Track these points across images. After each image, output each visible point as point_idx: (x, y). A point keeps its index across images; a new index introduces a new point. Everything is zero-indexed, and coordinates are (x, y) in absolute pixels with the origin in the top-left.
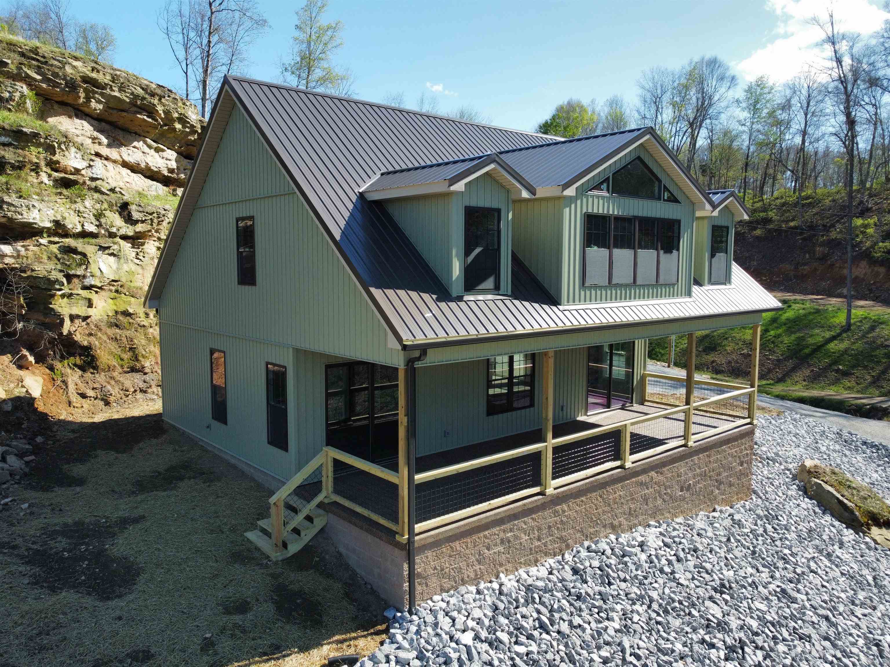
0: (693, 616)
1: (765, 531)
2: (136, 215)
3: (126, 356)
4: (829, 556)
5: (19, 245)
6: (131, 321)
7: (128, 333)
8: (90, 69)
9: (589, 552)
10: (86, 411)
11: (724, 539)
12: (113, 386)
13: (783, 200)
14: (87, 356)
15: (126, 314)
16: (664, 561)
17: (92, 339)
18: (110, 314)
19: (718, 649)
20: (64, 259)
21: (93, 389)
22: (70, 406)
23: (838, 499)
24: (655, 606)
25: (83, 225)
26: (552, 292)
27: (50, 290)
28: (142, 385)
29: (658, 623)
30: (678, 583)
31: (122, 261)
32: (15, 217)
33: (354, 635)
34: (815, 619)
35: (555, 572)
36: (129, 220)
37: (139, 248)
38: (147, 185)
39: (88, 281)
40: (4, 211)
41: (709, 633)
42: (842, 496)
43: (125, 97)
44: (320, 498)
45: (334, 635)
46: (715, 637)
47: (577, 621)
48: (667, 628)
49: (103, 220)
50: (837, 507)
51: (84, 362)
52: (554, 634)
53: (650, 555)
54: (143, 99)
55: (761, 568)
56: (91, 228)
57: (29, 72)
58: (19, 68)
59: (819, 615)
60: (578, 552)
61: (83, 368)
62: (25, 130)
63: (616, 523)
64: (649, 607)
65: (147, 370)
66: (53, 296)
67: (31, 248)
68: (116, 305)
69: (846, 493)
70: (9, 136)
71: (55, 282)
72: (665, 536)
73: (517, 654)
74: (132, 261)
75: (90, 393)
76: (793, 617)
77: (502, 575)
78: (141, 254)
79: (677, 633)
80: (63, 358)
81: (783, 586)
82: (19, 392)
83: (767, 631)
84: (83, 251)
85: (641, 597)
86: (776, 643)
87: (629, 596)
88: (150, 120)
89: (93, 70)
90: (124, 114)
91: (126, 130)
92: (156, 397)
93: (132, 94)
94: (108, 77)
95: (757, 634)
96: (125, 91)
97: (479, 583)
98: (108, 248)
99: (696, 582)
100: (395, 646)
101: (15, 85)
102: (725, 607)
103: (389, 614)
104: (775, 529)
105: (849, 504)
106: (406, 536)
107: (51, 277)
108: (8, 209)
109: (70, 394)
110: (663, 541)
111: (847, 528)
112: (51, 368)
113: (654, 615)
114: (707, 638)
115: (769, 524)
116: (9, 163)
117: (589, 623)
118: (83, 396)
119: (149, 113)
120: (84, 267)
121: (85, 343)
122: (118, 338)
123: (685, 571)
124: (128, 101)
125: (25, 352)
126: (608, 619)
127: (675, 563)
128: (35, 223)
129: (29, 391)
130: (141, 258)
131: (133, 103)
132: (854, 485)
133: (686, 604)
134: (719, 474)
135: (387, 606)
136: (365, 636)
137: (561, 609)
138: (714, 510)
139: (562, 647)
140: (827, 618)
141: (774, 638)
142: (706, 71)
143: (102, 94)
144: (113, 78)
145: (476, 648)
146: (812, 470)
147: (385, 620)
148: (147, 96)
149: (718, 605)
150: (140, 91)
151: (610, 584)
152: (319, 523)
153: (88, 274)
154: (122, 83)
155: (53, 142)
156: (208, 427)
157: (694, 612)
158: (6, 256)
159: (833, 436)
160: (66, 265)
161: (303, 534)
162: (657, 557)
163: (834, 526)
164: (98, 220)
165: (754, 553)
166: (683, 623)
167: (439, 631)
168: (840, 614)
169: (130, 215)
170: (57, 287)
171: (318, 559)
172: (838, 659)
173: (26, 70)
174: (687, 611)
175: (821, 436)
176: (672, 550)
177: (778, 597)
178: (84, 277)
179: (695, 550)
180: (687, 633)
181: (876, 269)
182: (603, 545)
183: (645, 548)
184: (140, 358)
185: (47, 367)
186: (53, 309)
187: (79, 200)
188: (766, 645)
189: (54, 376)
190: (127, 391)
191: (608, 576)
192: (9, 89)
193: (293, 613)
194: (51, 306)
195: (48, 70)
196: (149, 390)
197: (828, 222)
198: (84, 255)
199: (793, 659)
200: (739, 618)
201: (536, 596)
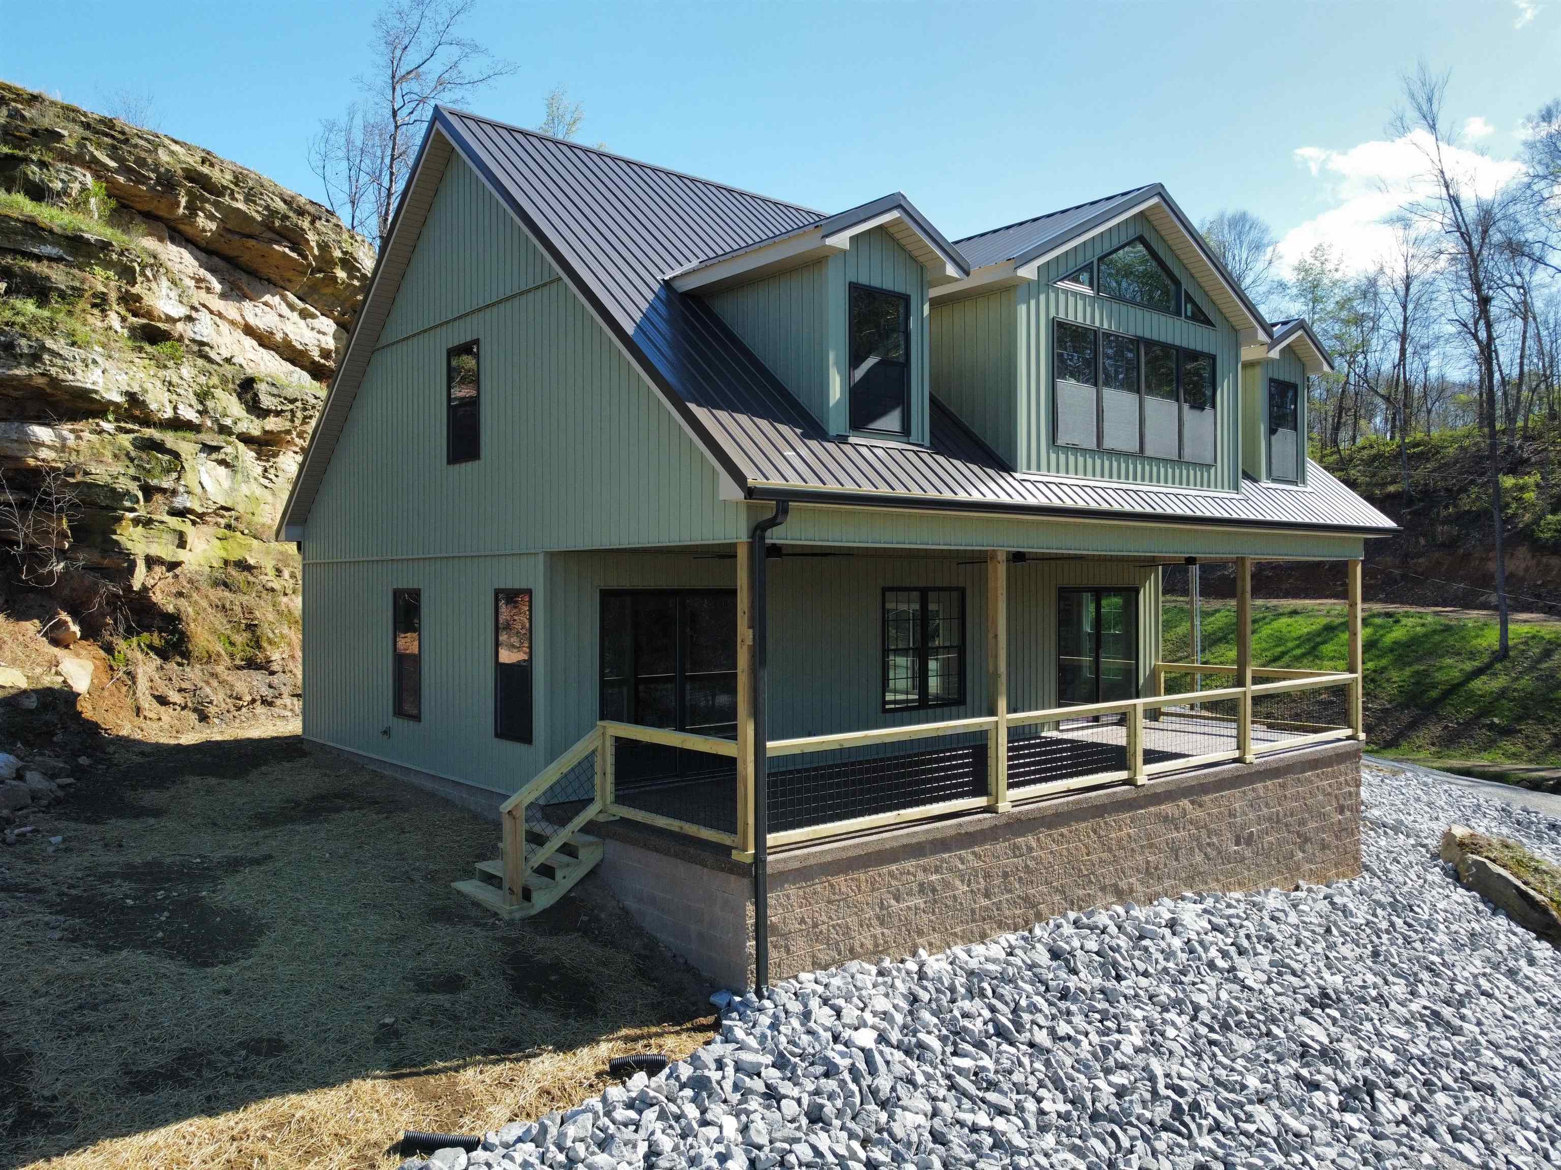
0: (1276, 1037)
1: (1392, 924)
2: (267, 402)
3: (240, 639)
4: (1512, 973)
5: (65, 429)
6: (251, 579)
7: (245, 599)
8: (199, 160)
9: (1077, 928)
10: (167, 727)
11: (1321, 931)
12: (215, 690)
13: (1374, 451)
14: (172, 633)
15: (243, 566)
16: (1213, 952)
17: (182, 602)
18: (215, 565)
19: (1326, 1091)
20: (141, 459)
21: (180, 690)
22: (138, 715)
23: (1517, 888)
24: (1204, 1016)
25: (175, 408)
26: (1000, 452)
27: (115, 510)
28: (265, 691)
29: (1212, 1043)
30: (1244, 987)
31: (239, 476)
32: (62, 376)
33: (654, 1029)
34: (1499, 1063)
35: (1018, 952)
36: (255, 409)
37: (268, 461)
38: (284, 369)
39: (180, 502)
40: (45, 364)
41: (1307, 1065)
42: (1525, 883)
43: (256, 213)
44: (590, 813)
45: (619, 1028)
46: (1319, 1072)
47: (1063, 1028)
48: (1229, 1050)
49: (210, 404)
50: (1517, 903)
51: (167, 642)
52: (1024, 1048)
53: (1189, 940)
54: (285, 217)
55: (1390, 978)
56: (188, 414)
57: (97, 153)
58: (81, 145)
59: (1504, 1058)
60: (1058, 926)
61: (163, 654)
62: (86, 235)
63: (1123, 885)
64: (1194, 1018)
65: (275, 667)
66: (120, 519)
67: (86, 435)
68: (225, 549)
69: (1531, 880)
70: (60, 245)
71: (125, 495)
72: (1213, 914)
73: (959, 1071)
74: (255, 479)
75: (174, 697)
76: (1457, 1054)
77: (921, 951)
78: (272, 471)
79: (1248, 1060)
80: (129, 632)
81: (1434, 1007)
82: (50, 681)
83: (1412, 1069)
84: (175, 448)
85: (1177, 1003)
86: (1431, 1092)
87: (1155, 999)
88: (294, 255)
89: (203, 162)
90: (252, 242)
91: (253, 274)
92: (289, 714)
93: (267, 208)
94: (229, 176)
95: (1395, 1074)
96: (254, 202)
97: (882, 960)
98: (217, 449)
99: (1274, 986)
100: (733, 1046)
101: (73, 170)
102: (1333, 1029)
103: (719, 999)
104: (1410, 925)
105: (1539, 897)
106: (752, 851)
107: (117, 486)
108: (51, 361)
109: (139, 694)
110: (1210, 922)
111: (1538, 939)
112: (109, 649)
113: (1203, 1030)
114: (1305, 1072)
115: (1399, 916)
116: (57, 289)
117: (1086, 1034)
118: (162, 701)
119: (293, 244)
120: (175, 475)
121: (171, 609)
122: (228, 606)
123: (1253, 970)
124: (260, 219)
125: (64, 616)
126: (1119, 1031)
127: (1235, 956)
128: (96, 392)
129: (70, 682)
130: (272, 477)
131: (267, 225)
132: (1544, 867)
133: (1262, 1018)
134: (1302, 823)
135: (715, 989)
136: (678, 1033)
137: (1033, 1008)
138: (1297, 888)
139: (1038, 1065)
140: (1520, 1063)
141: (1427, 1083)
142: (1229, 237)
143: (216, 205)
144: (236, 177)
145: (881, 1053)
146: (1466, 841)
147: (712, 1009)
148: (291, 214)
149: (1320, 1024)
150: (280, 205)
151: (1119, 978)
152: (589, 857)
153: (181, 489)
154: (252, 189)
155: (132, 261)
156: (385, 732)
157: (1275, 1030)
158: (43, 445)
159: (1496, 814)
160: (144, 469)
161: (559, 874)
162: (1201, 943)
163: (1515, 934)
164: (201, 403)
165: (1375, 954)
166: (1258, 1047)
167: (812, 1024)
168: (1543, 1061)
169: (256, 399)
170: (127, 504)
171: (585, 918)
172: (1549, 1127)
173: (92, 149)
174: (1264, 1029)
175: (1474, 812)
176: (1227, 936)
177: (1428, 1024)
178: (174, 492)
179: (1270, 939)
180: (1267, 1061)
181: (1544, 560)
182: (1102, 918)
183: (1179, 929)
184: (265, 645)
185: (101, 647)
186: (117, 543)
187: (171, 364)
188: (1413, 1091)
189: (113, 663)
190: (240, 699)
191: (1115, 965)
192: (63, 176)
193: (544, 995)
194: (114, 537)
195: (130, 152)
196: (278, 702)
197: (1454, 485)
198: (176, 455)
199: (1466, 1118)
200: (1360, 1047)
201: (985, 985)
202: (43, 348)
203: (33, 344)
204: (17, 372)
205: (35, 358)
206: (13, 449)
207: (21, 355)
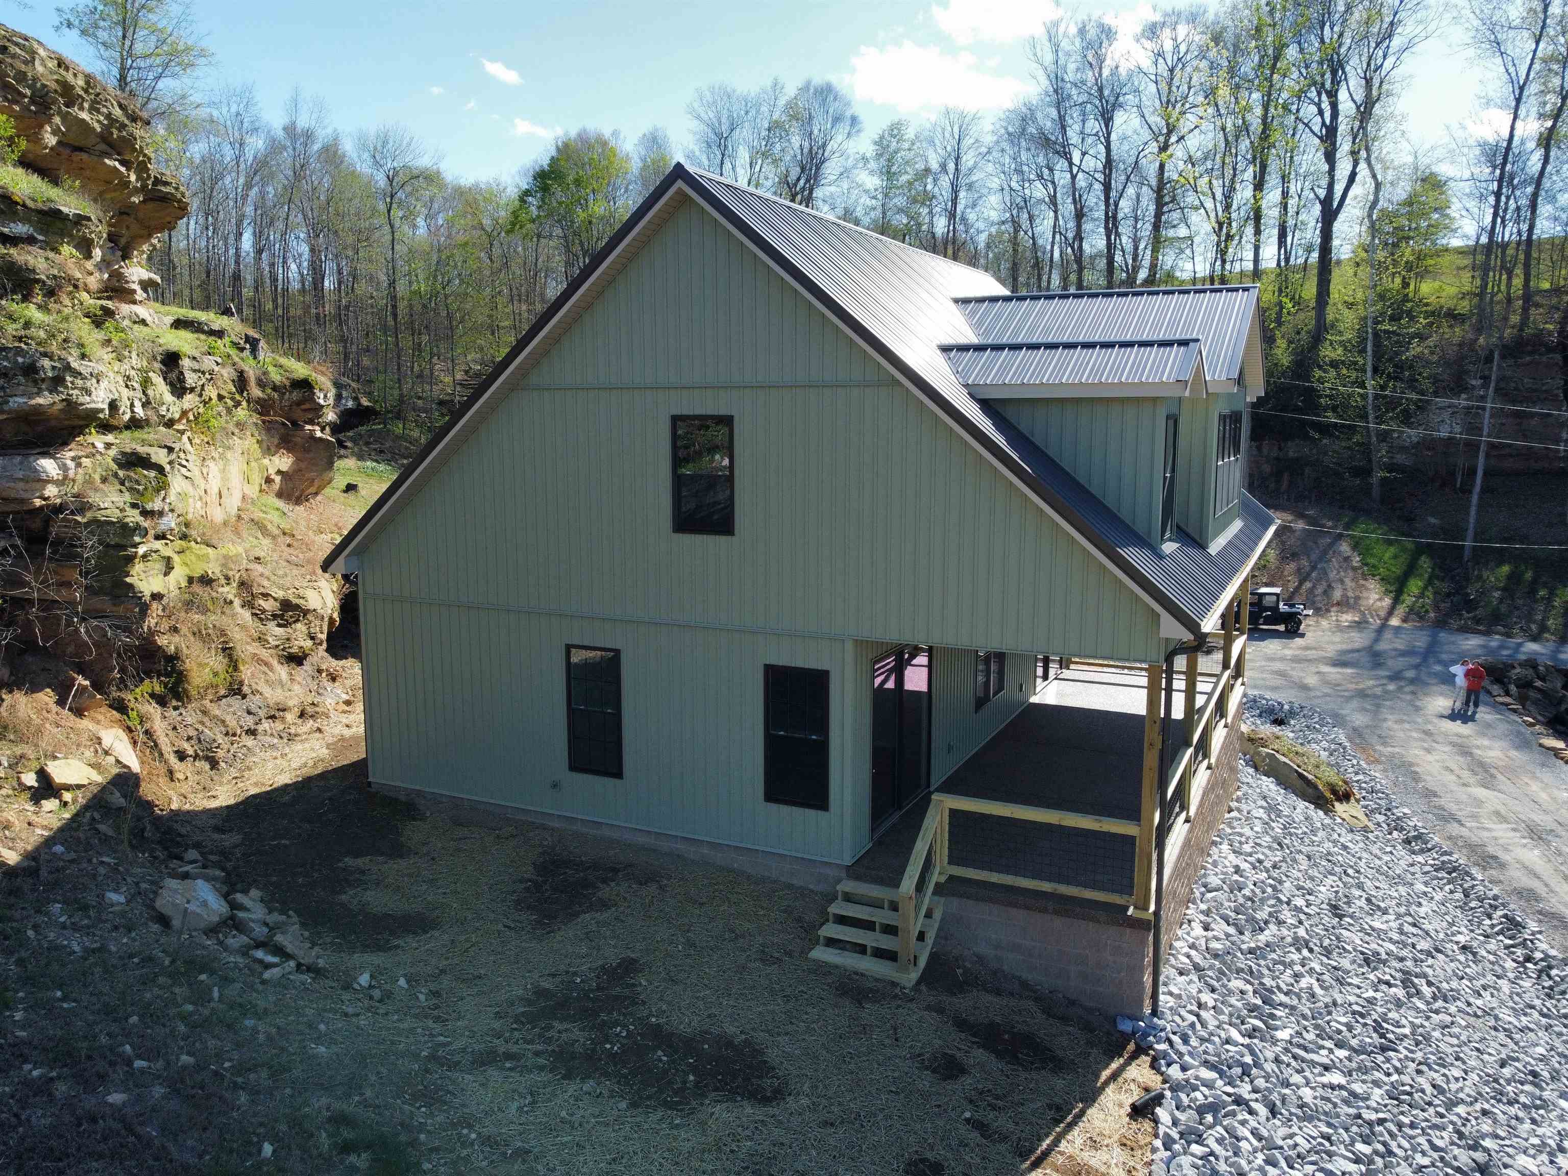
2: (191, 379)
3: (221, 666)
5: (68, 454)
7: (214, 618)
8: (57, 64)
9: (1209, 891)
10: (194, 785)
12: (211, 729)
14: (169, 675)
15: (206, 581)
17: (176, 639)
18: (183, 585)
21: (189, 738)
22: (172, 780)
23: (1297, 771)
25: (132, 405)
27: (124, 547)
28: (249, 722)
32: (81, 400)
36: (179, 389)
39: (165, 523)
40: (67, 387)
42: (1299, 767)
43: (95, 123)
44: (936, 877)
49: (150, 393)
50: (1299, 783)
51: (165, 686)
54: (123, 126)
56: (138, 409)
60: (1203, 894)
61: (161, 701)
65: (245, 689)
66: (131, 559)
67: (86, 461)
68: (187, 565)
69: (1300, 763)
70: (31, 222)
71: (135, 529)
75: (186, 748)
80: (134, 683)
82: (110, 765)
84: (159, 461)
88: (123, 170)
89: (60, 66)
90: (84, 156)
92: (276, 741)
94: (81, 81)
103: (1126, 1026)
105: (1310, 777)
106: (1152, 909)
107: (127, 520)
108: (72, 383)
109: (166, 756)
112: (121, 707)
116: (38, 280)
118: (181, 756)
120: (162, 494)
121: (171, 649)
122: (204, 631)
124: (98, 130)
125: (81, 680)
128: (103, 411)
129: (121, 760)
135: (1114, 1017)
143: (65, 117)
146: (1253, 737)
148: (126, 122)
150: (117, 112)
153: (167, 508)
155: (91, 233)
158: (49, 480)
160: (138, 491)
161: (927, 937)
164: (145, 394)
169: (181, 379)
170: (137, 539)
184: (241, 668)
187: (126, 353)
189: (130, 724)
190: (234, 735)
193: (1020, 1056)
195: (11, 65)
196: (260, 728)
198: (160, 469)
202: (68, 367)
203: (56, 364)
204: (40, 400)
205: (57, 382)
206: (17, 490)
207: (43, 380)
